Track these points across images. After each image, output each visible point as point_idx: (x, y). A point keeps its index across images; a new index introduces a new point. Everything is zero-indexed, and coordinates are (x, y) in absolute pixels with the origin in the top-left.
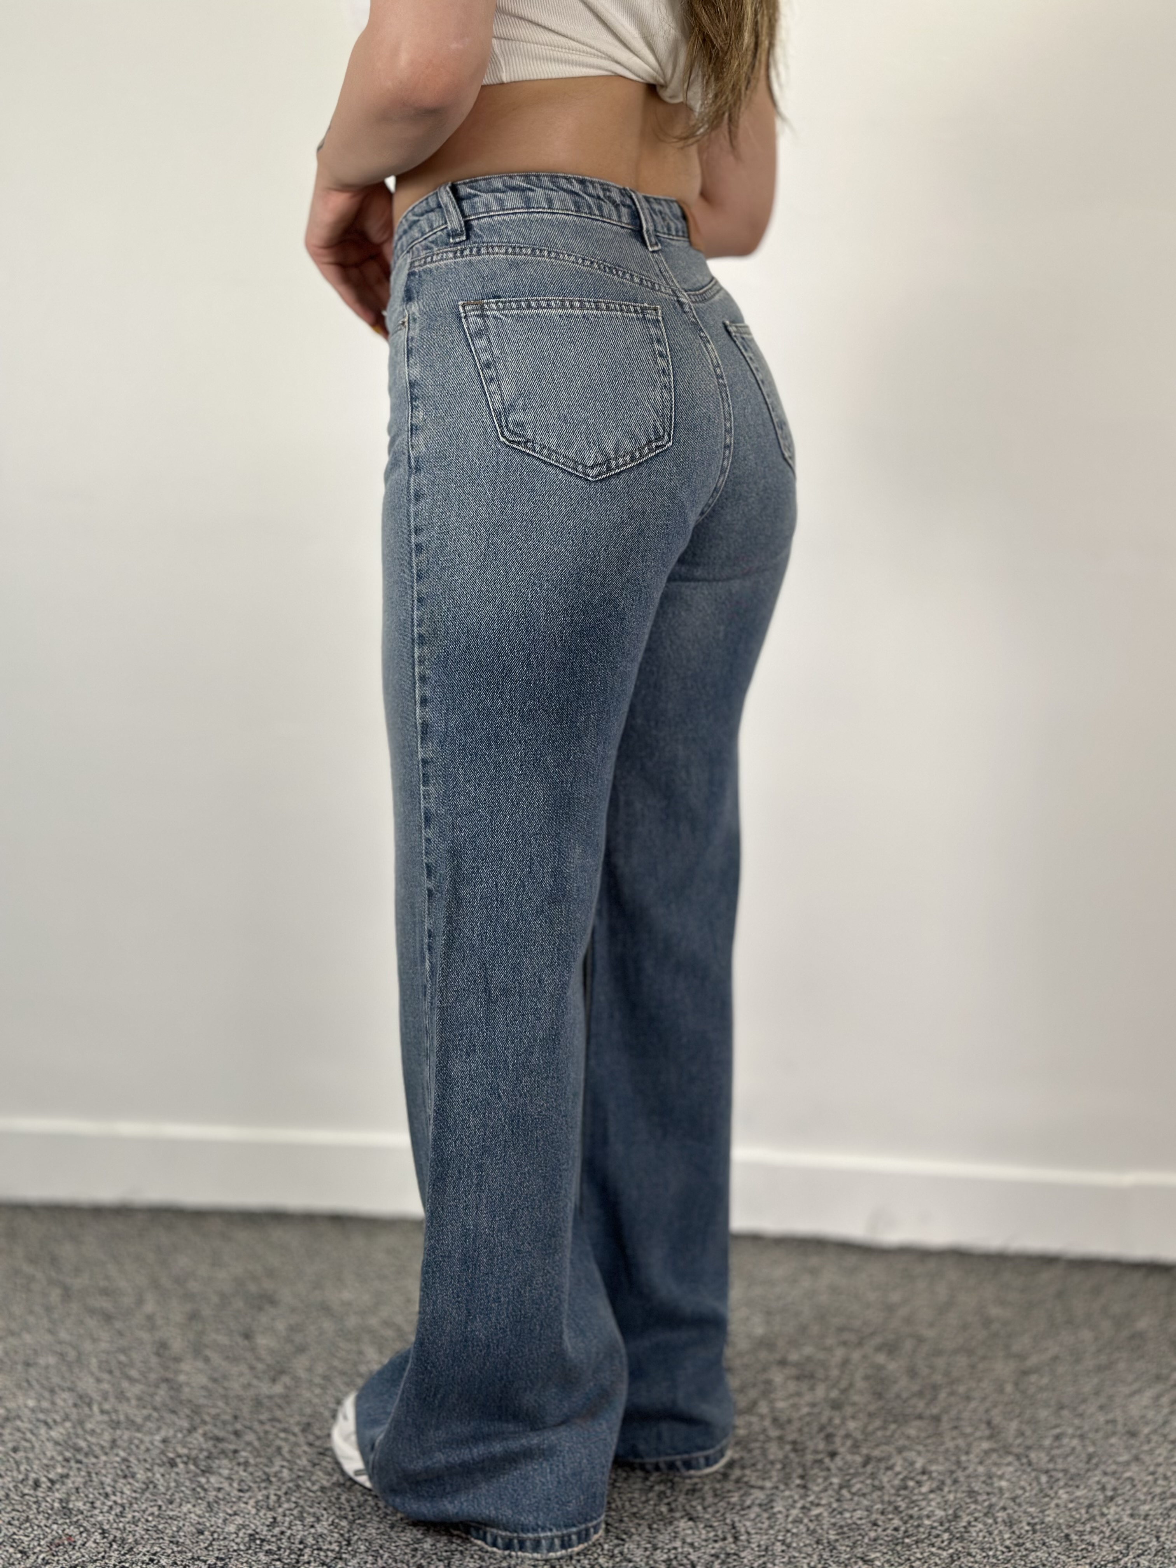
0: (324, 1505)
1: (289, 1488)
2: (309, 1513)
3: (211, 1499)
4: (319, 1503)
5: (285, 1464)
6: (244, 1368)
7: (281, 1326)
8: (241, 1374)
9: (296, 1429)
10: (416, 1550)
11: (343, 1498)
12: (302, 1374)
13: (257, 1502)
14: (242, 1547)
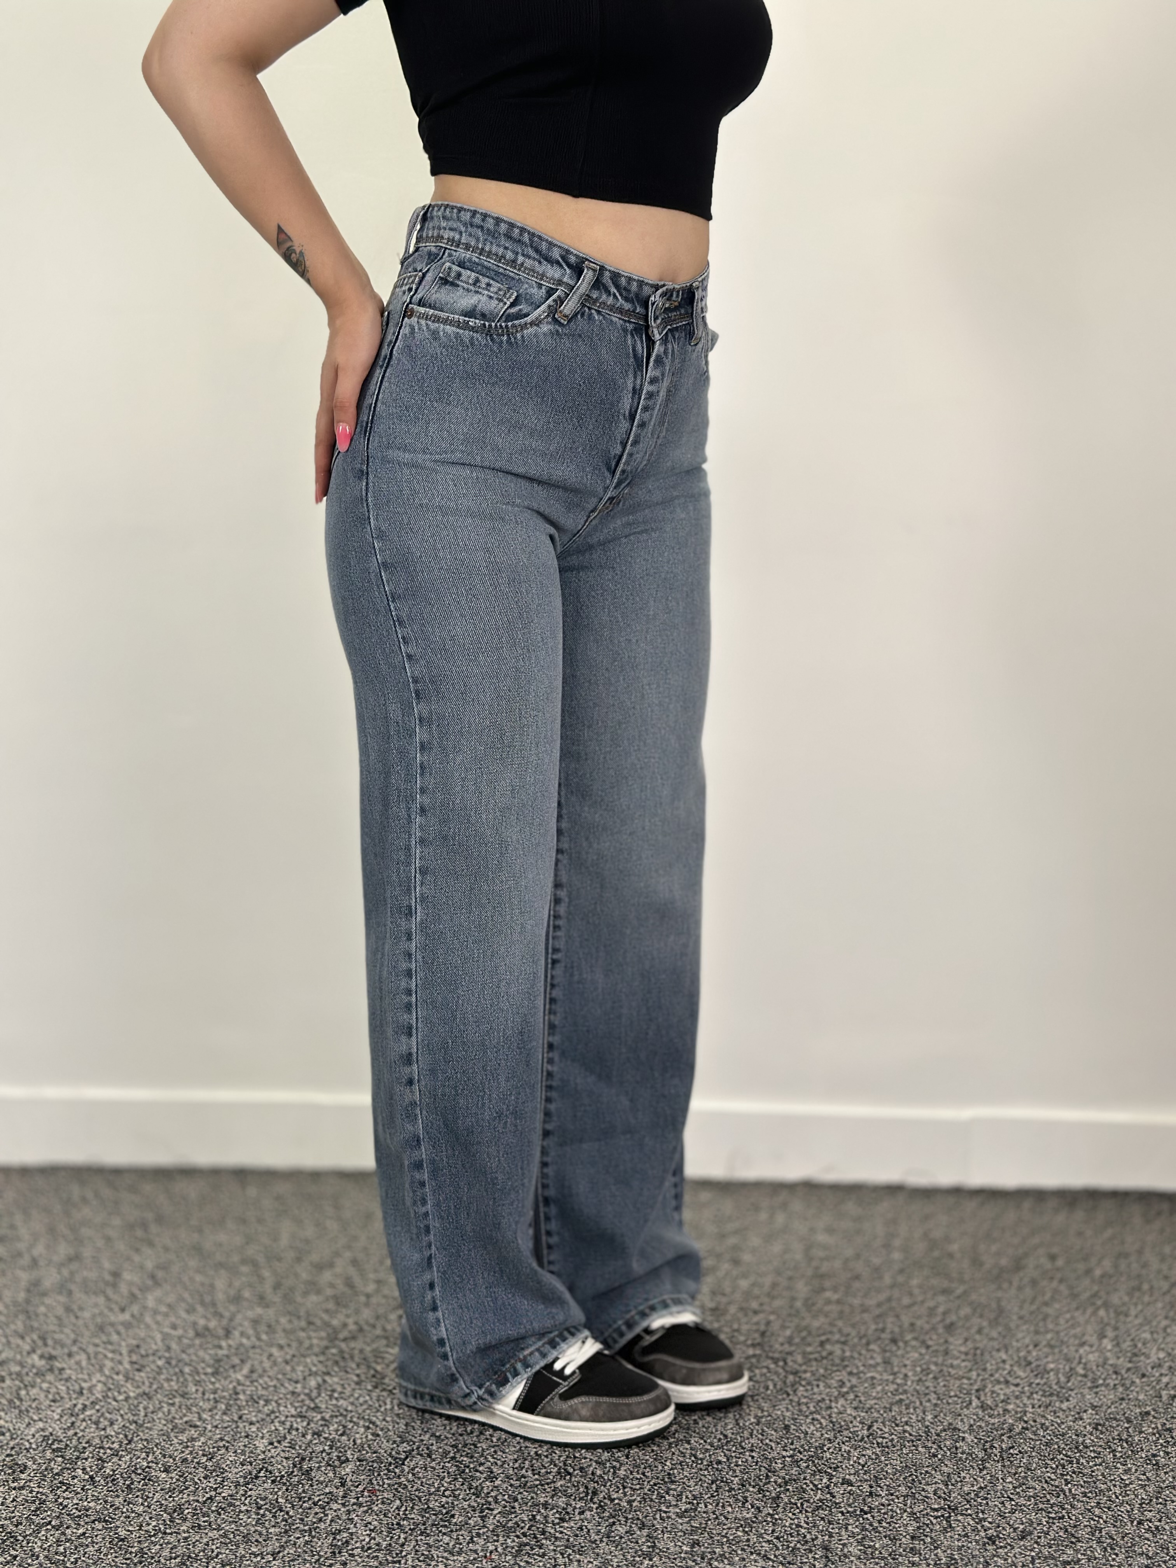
0: (122, 1412)
1: (97, 1398)
2: (106, 1419)
3: (23, 1408)
4: (118, 1411)
5: (103, 1379)
6: (101, 1300)
7: (149, 1265)
8: (96, 1305)
9: (124, 1351)
10: (188, 1447)
11: (141, 1407)
12: (151, 1302)
13: (63, 1411)
14: (34, 1446)
